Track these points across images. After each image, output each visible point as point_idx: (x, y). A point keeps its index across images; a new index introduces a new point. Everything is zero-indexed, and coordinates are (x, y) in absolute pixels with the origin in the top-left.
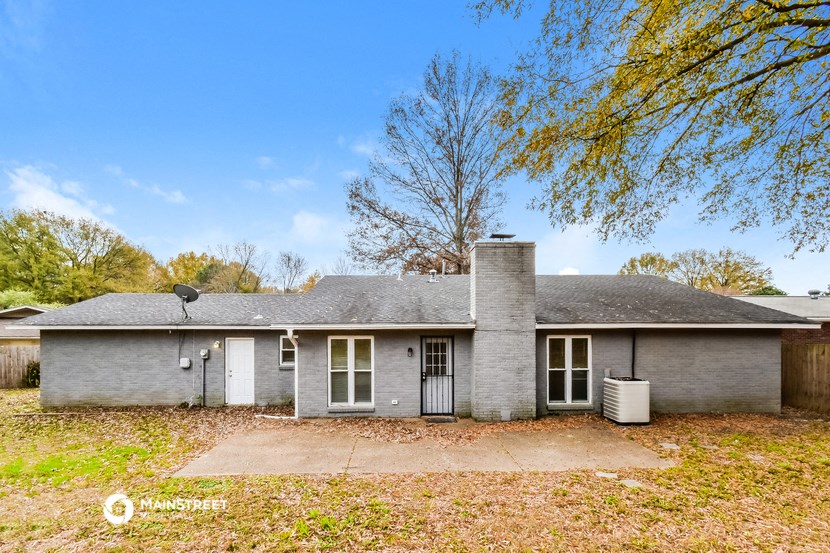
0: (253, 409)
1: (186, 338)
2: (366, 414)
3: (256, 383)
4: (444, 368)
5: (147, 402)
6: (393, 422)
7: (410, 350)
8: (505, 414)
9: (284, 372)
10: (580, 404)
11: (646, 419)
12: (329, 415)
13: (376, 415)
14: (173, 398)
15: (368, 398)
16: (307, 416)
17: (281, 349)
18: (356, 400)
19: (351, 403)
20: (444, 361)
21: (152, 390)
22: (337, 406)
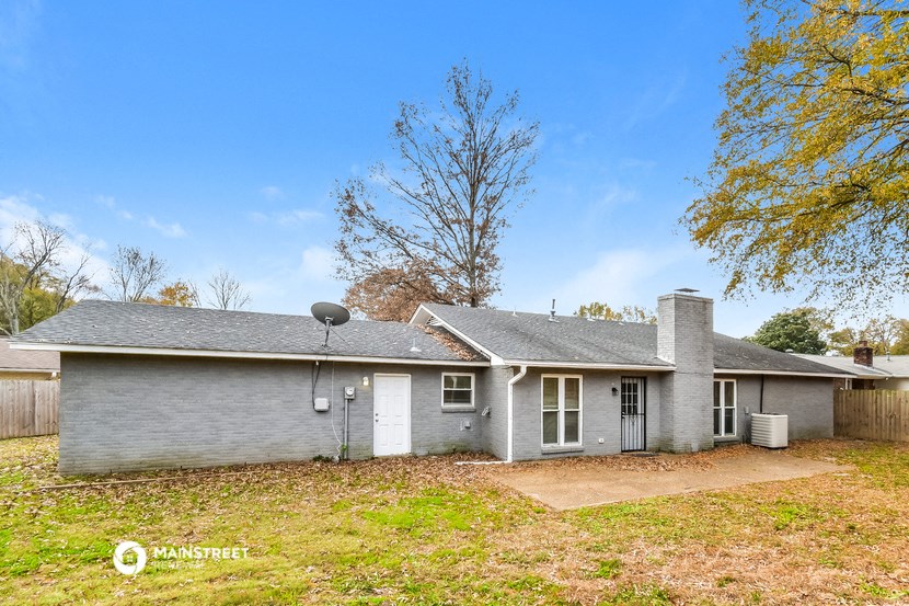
0: (412, 459)
1: (321, 373)
2: (577, 454)
3: (412, 428)
4: (635, 408)
5: (262, 458)
6: (601, 459)
7: (614, 390)
8: (695, 446)
9: (448, 415)
10: (730, 436)
11: (785, 443)
12: (544, 457)
13: (584, 454)
14: (301, 451)
15: (575, 439)
16: (522, 459)
17: (443, 388)
18: (566, 441)
19: (562, 444)
20: (635, 401)
21: (267, 442)
22: (549, 447)
